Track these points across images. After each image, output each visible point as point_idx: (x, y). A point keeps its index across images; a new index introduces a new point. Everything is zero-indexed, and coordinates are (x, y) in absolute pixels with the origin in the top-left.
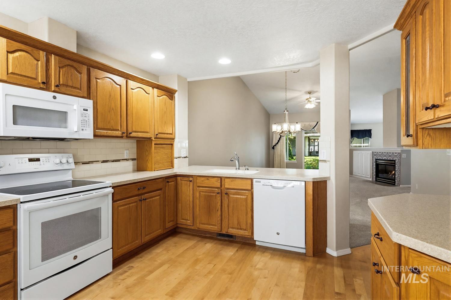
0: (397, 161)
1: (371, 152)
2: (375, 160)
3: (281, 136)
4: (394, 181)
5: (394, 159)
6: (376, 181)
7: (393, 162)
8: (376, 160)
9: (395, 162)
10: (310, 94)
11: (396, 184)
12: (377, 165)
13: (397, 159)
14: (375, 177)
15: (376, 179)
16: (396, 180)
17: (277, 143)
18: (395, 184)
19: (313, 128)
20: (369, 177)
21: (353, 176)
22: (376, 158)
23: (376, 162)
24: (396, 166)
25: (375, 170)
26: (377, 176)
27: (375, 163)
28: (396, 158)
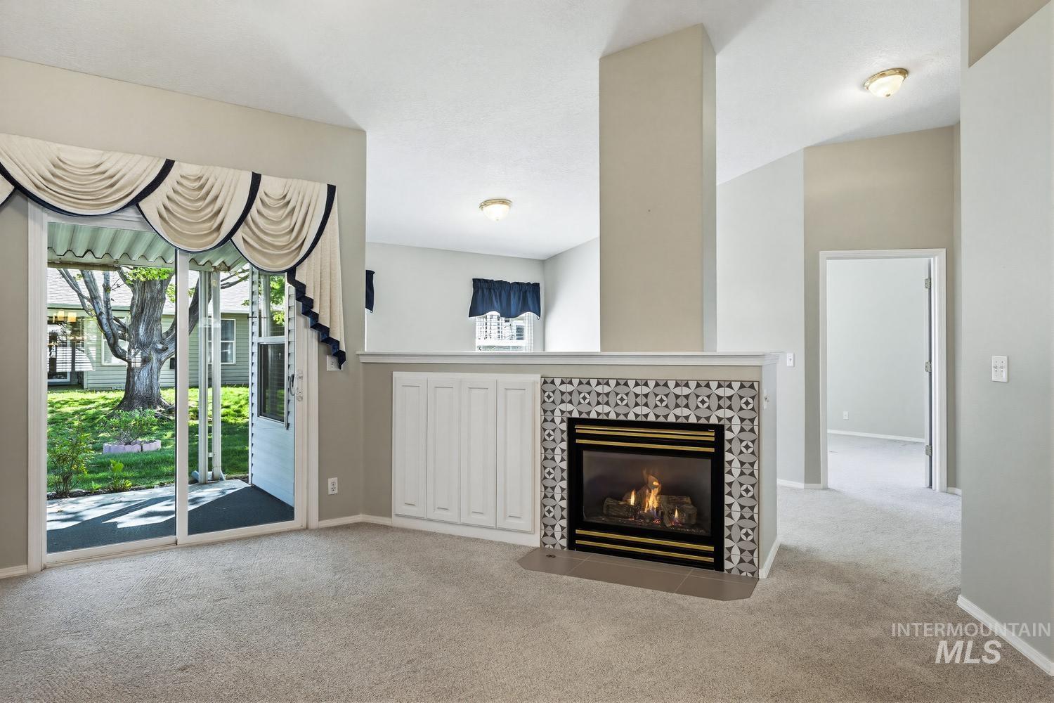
0: (736, 429)
1: (537, 378)
2: (564, 426)
4: (711, 549)
5: (714, 421)
6: (572, 545)
7: (710, 436)
8: (572, 422)
9: (720, 435)
11: (727, 565)
12: (575, 455)
13: (736, 420)
14: (564, 523)
15: (573, 536)
16: (727, 543)
18: (718, 565)
19: (135, 202)
20: (525, 524)
21: (395, 522)
22: (575, 415)
23: (572, 435)
24: (728, 457)
25: (564, 484)
26: (576, 517)
27: (564, 445)
28: (729, 413)
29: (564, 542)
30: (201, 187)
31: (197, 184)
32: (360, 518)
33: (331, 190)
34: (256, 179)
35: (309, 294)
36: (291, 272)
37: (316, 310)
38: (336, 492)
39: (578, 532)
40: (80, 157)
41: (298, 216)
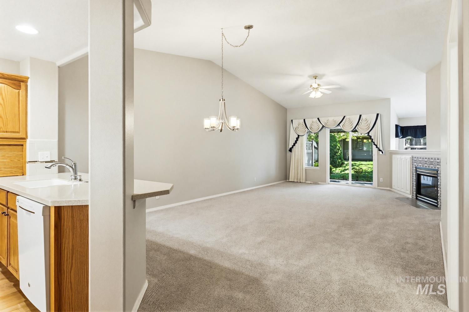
0: (440, 170)
2: (415, 169)
3: (299, 136)
4: (436, 201)
5: (436, 168)
6: (417, 199)
7: (435, 172)
9: (437, 172)
10: (316, 78)
11: (439, 206)
12: (418, 176)
13: (440, 168)
14: (415, 192)
15: (417, 196)
16: (439, 200)
17: (294, 145)
18: (437, 206)
20: (409, 192)
21: (392, 190)
22: (417, 166)
23: (416, 171)
24: (439, 178)
25: (415, 183)
26: (418, 192)
27: (415, 173)
29: (415, 197)
30: (350, 120)
31: (349, 120)
32: (388, 188)
33: (378, 115)
34: (360, 116)
35: (372, 138)
36: (368, 133)
37: (374, 141)
38: (382, 181)
39: (417, 195)
40: (331, 119)
41: (369, 122)
